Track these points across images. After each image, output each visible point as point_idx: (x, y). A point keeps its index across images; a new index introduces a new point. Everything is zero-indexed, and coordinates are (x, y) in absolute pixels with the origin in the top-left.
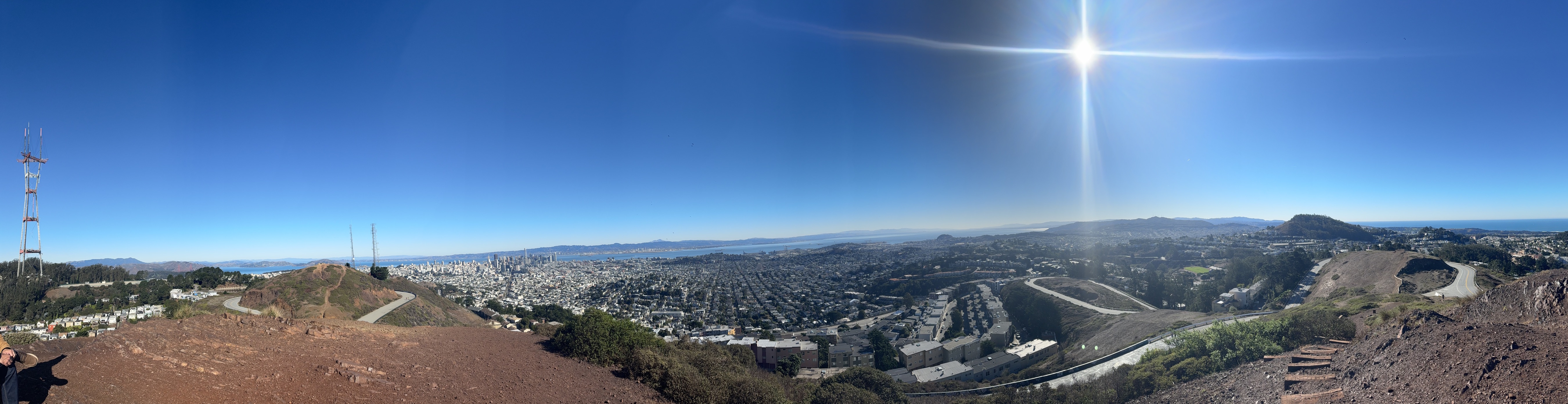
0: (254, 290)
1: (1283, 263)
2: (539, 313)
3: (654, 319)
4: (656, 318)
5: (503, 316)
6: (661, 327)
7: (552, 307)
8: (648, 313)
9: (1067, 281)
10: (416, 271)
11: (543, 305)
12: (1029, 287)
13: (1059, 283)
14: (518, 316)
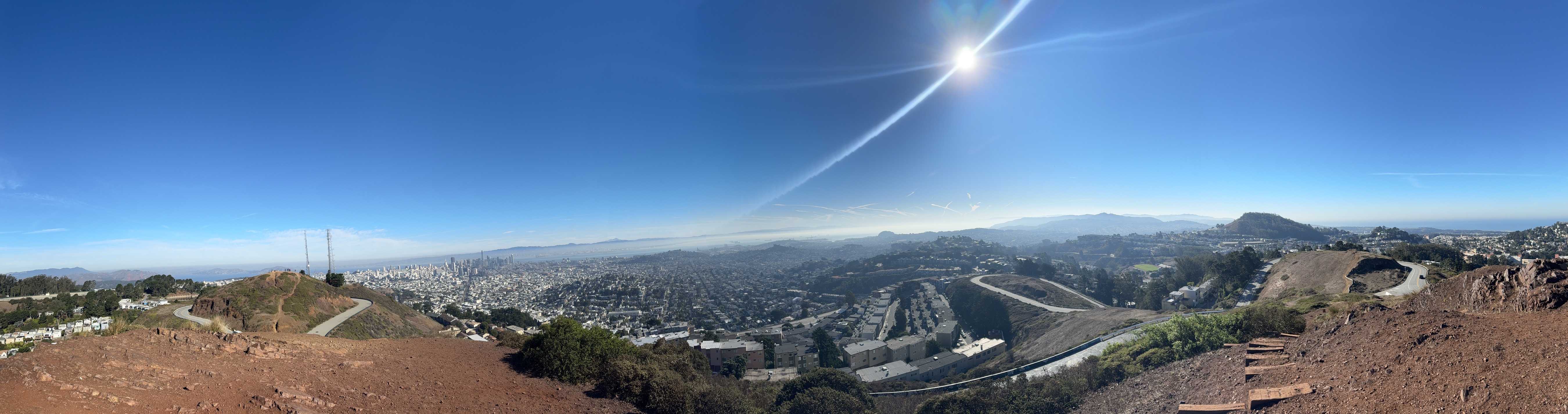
0: (206, 298)
1: (1233, 261)
2: (498, 317)
3: (611, 320)
4: (613, 319)
5: (461, 321)
6: (618, 327)
7: (510, 310)
8: (605, 314)
9: (1016, 279)
10: (372, 278)
11: (501, 308)
12: (975, 285)
13: (1006, 280)
14: (477, 321)
